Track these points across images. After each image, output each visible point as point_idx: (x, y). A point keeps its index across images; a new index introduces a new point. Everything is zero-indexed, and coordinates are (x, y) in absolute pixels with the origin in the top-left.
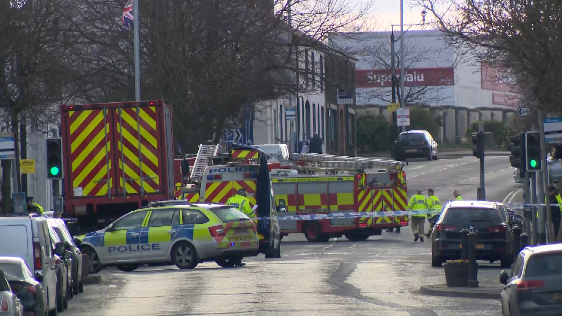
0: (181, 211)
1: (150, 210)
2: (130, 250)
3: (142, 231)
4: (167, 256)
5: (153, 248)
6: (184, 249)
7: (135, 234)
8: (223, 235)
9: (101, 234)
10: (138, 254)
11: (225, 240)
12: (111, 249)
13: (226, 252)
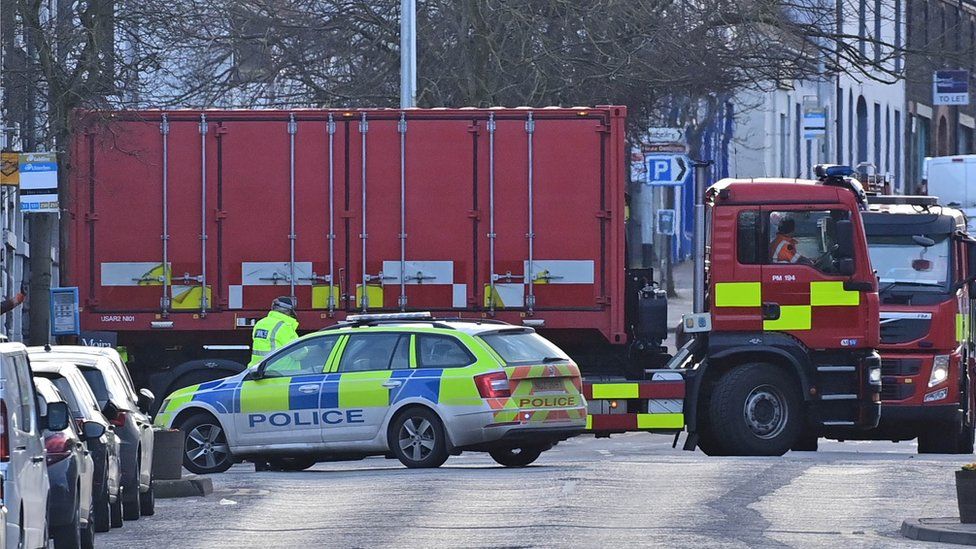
0: (413, 337)
1: (345, 334)
2: (297, 422)
3: (324, 381)
4: (381, 438)
5: (349, 421)
6: (417, 424)
7: (308, 388)
8: (505, 393)
9: (234, 385)
10: (315, 431)
11: (511, 404)
12: (255, 418)
13: (512, 433)
